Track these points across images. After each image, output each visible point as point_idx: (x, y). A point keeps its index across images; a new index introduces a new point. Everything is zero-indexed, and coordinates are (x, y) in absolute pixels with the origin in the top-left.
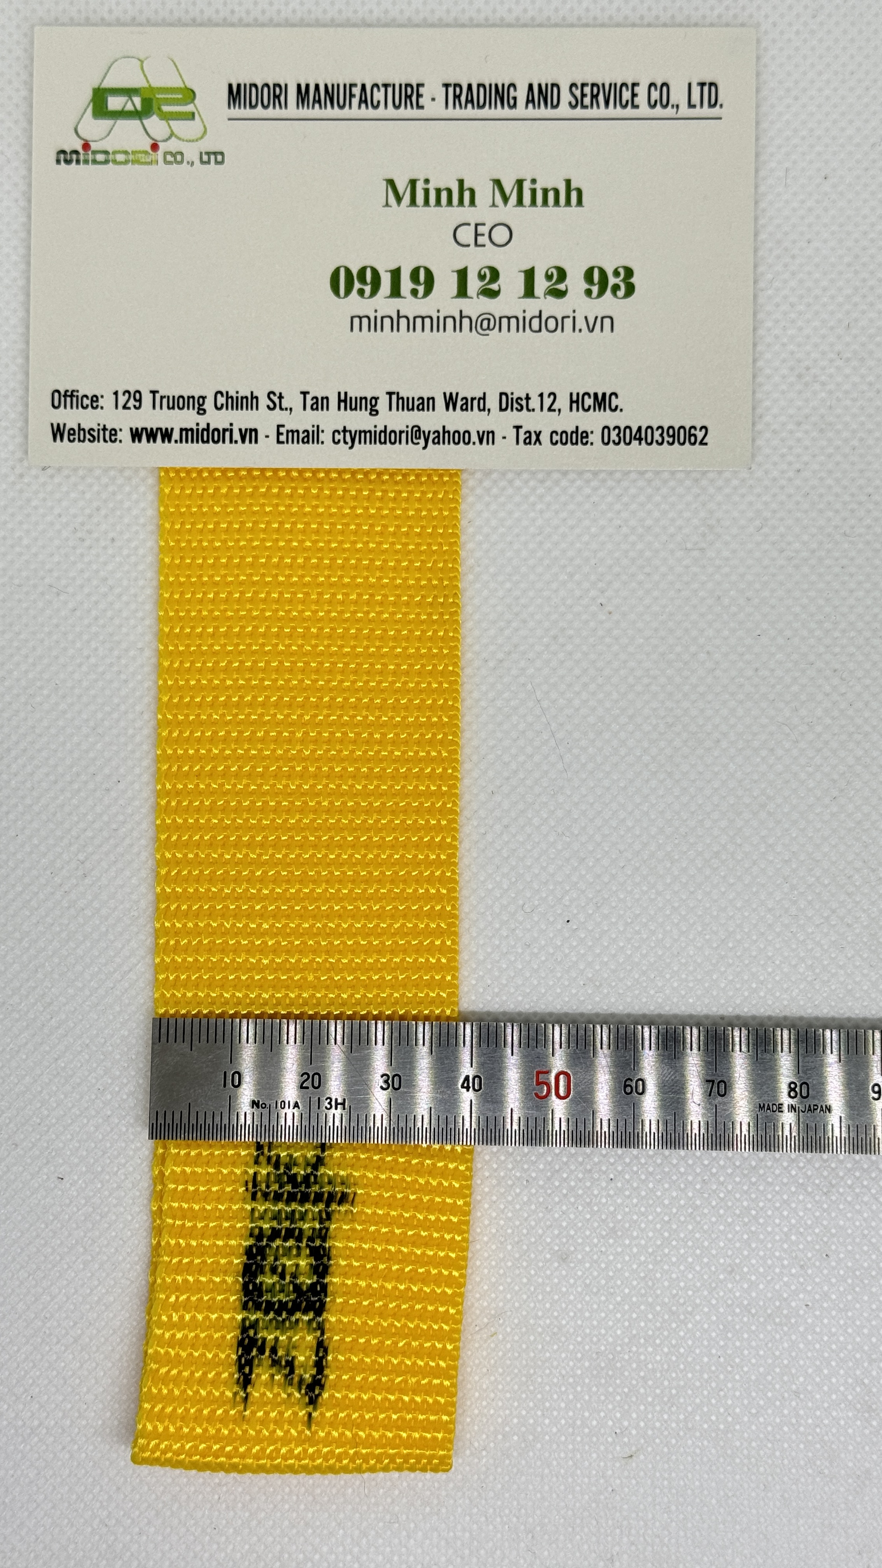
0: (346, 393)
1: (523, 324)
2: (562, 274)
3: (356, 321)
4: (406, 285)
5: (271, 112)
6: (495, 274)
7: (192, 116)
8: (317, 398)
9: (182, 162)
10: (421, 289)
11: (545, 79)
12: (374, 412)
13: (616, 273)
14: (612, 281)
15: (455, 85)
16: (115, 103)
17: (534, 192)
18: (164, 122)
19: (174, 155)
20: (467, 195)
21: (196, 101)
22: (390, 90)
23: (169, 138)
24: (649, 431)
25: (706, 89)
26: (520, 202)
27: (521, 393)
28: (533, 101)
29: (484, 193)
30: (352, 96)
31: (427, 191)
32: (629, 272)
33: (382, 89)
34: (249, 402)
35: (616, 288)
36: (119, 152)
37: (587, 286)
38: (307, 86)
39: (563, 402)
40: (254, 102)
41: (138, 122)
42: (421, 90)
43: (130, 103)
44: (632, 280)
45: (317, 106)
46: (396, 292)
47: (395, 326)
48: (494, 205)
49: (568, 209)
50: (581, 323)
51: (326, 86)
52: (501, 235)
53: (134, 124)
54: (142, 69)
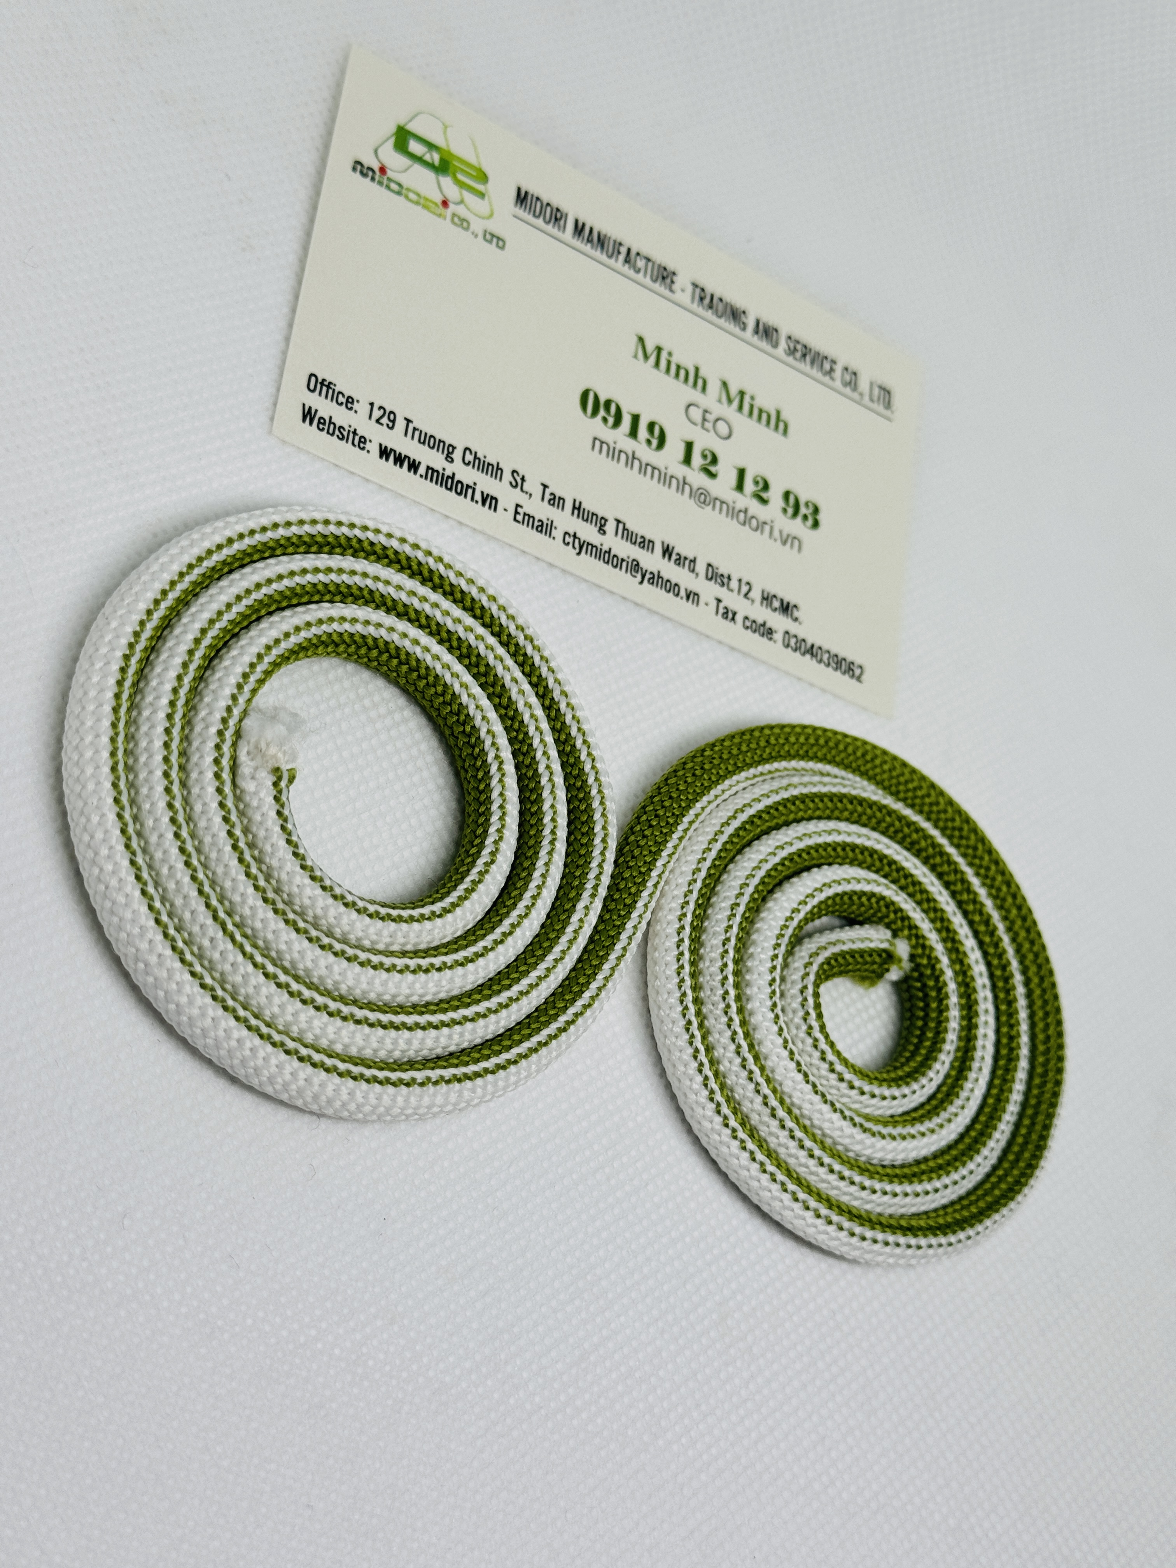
0: (580, 503)
1: (732, 512)
2: (766, 485)
3: (598, 443)
4: (643, 432)
5: (549, 228)
6: (715, 459)
7: (482, 195)
8: (554, 495)
9: (467, 229)
10: (655, 442)
11: (769, 320)
12: (602, 531)
13: (807, 505)
14: (803, 510)
15: (701, 289)
16: (415, 147)
17: (752, 406)
18: (457, 187)
19: (463, 220)
20: (700, 381)
21: (488, 186)
22: (650, 264)
23: (460, 203)
24: (820, 651)
25: (883, 392)
26: (740, 409)
27: (724, 571)
28: (758, 333)
29: (714, 387)
30: (619, 252)
31: (669, 362)
32: (816, 510)
33: (644, 260)
34: (495, 471)
35: (806, 517)
36: (412, 191)
37: (784, 505)
38: (584, 224)
39: (756, 594)
40: (537, 213)
42: (675, 277)
43: (429, 154)
44: (818, 517)
45: (589, 245)
46: (633, 433)
47: (629, 463)
48: (720, 401)
49: (776, 434)
50: (776, 534)
51: (599, 233)
52: (722, 428)
53: (430, 175)
54: (445, 133)
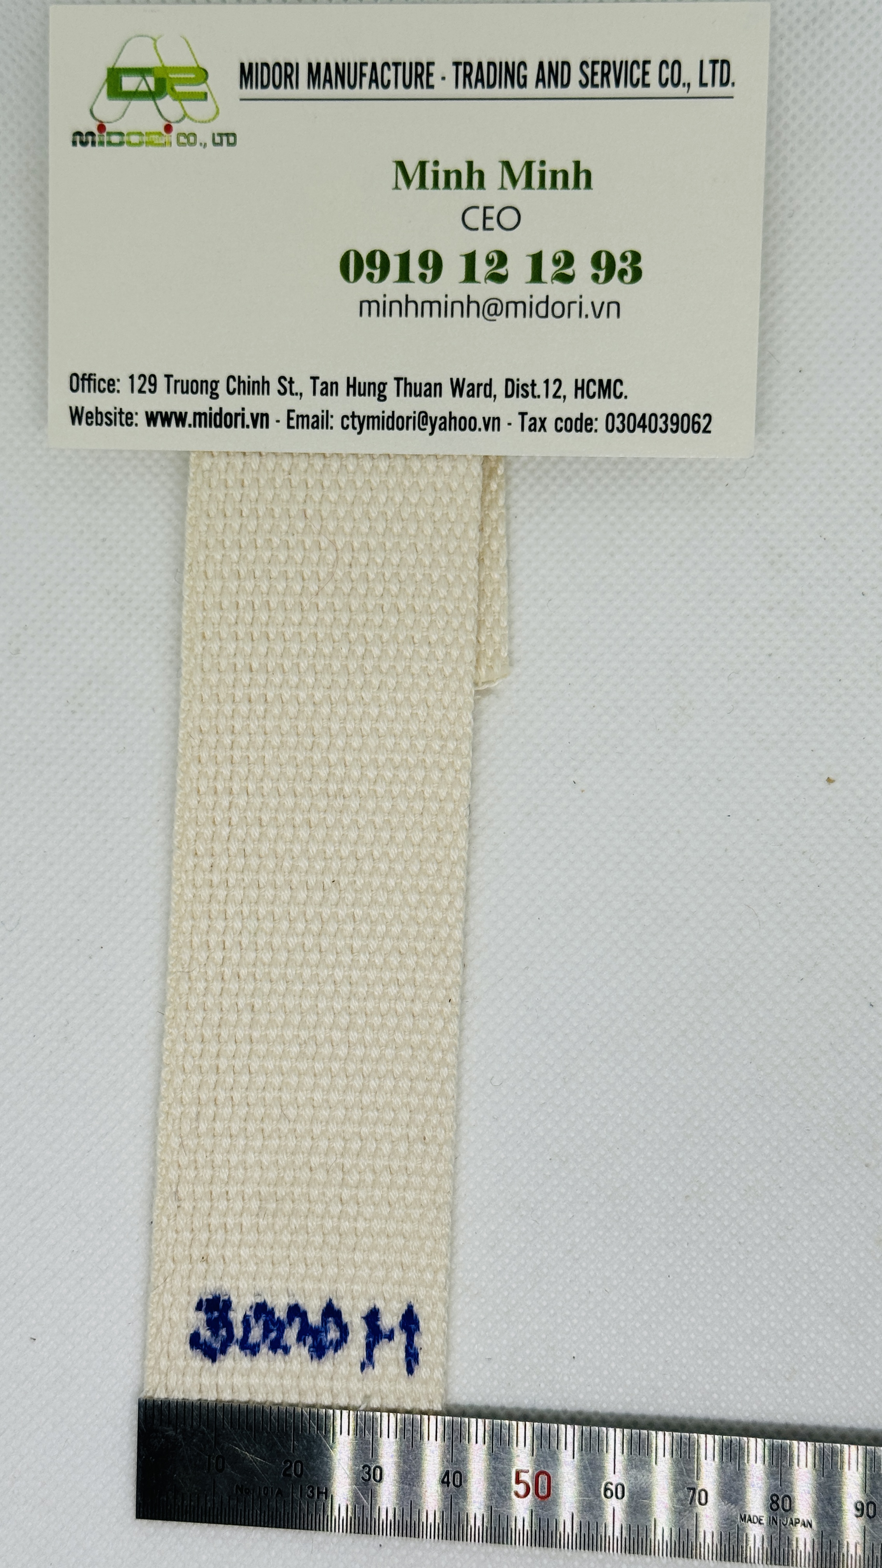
0: (355, 379)
1: (529, 309)
2: (569, 258)
3: (366, 305)
4: (415, 269)
5: (282, 92)
6: (503, 258)
7: (205, 97)
8: (326, 383)
9: (194, 144)
10: (429, 273)
11: (557, 57)
12: (382, 398)
13: (624, 258)
14: (619, 265)
15: (466, 64)
16: (129, 83)
17: (542, 174)
18: (177, 103)
19: (187, 136)
20: (476, 177)
21: (208, 81)
22: (400, 68)
23: (183, 119)
24: (653, 418)
25: (718, 66)
26: (529, 185)
27: (526, 379)
28: (543, 80)
29: (494, 174)
30: (363, 75)
31: (436, 173)
32: (637, 257)
33: (393, 68)
34: (260, 386)
35: (623, 272)
36: (133, 133)
37: (594, 271)
38: (318, 65)
39: (568, 389)
40: (265, 82)
41: (152, 103)
42: (431, 68)
43: (143, 83)
44: (639, 265)
45: (328, 85)
46: (404, 276)
47: (403, 312)
48: (502, 187)
49: (577, 191)
50: (587, 309)
51: (337, 64)
52: (509, 218)
53: (149, 104)
54: (156, 48)
